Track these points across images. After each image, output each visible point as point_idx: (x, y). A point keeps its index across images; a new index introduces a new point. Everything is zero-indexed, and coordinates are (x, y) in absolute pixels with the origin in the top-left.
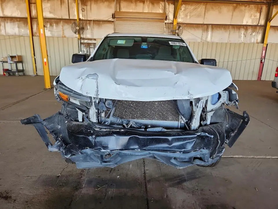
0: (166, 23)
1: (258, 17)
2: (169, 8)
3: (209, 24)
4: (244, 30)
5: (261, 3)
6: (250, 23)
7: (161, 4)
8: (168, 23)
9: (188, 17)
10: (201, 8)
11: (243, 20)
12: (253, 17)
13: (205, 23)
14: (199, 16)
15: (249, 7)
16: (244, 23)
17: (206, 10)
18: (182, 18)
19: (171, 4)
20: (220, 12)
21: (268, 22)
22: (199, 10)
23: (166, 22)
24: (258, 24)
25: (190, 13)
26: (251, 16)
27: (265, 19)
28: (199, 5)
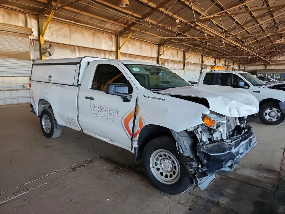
0: (30, 39)
1: (111, 44)
2: (31, 22)
3: (76, 46)
4: (104, 54)
5: (111, 34)
6: (106, 49)
7: (20, 16)
8: (33, 40)
9: (55, 36)
10: (66, 29)
11: (101, 46)
12: (108, 44)
13: (72, 44)
14: (65, 36)
15: (104, 35)
16: (103, 48)
17: (71, 33)
18: (48, 36)
19: (33, 19)
20: (83, 36)
21: (118, 49)
22: (64, 30)
23: (30, 37)
24: (112, 50)
25: (56, 32)
26: (106, 43)
27: (116, 47)
28: (63, 26)
